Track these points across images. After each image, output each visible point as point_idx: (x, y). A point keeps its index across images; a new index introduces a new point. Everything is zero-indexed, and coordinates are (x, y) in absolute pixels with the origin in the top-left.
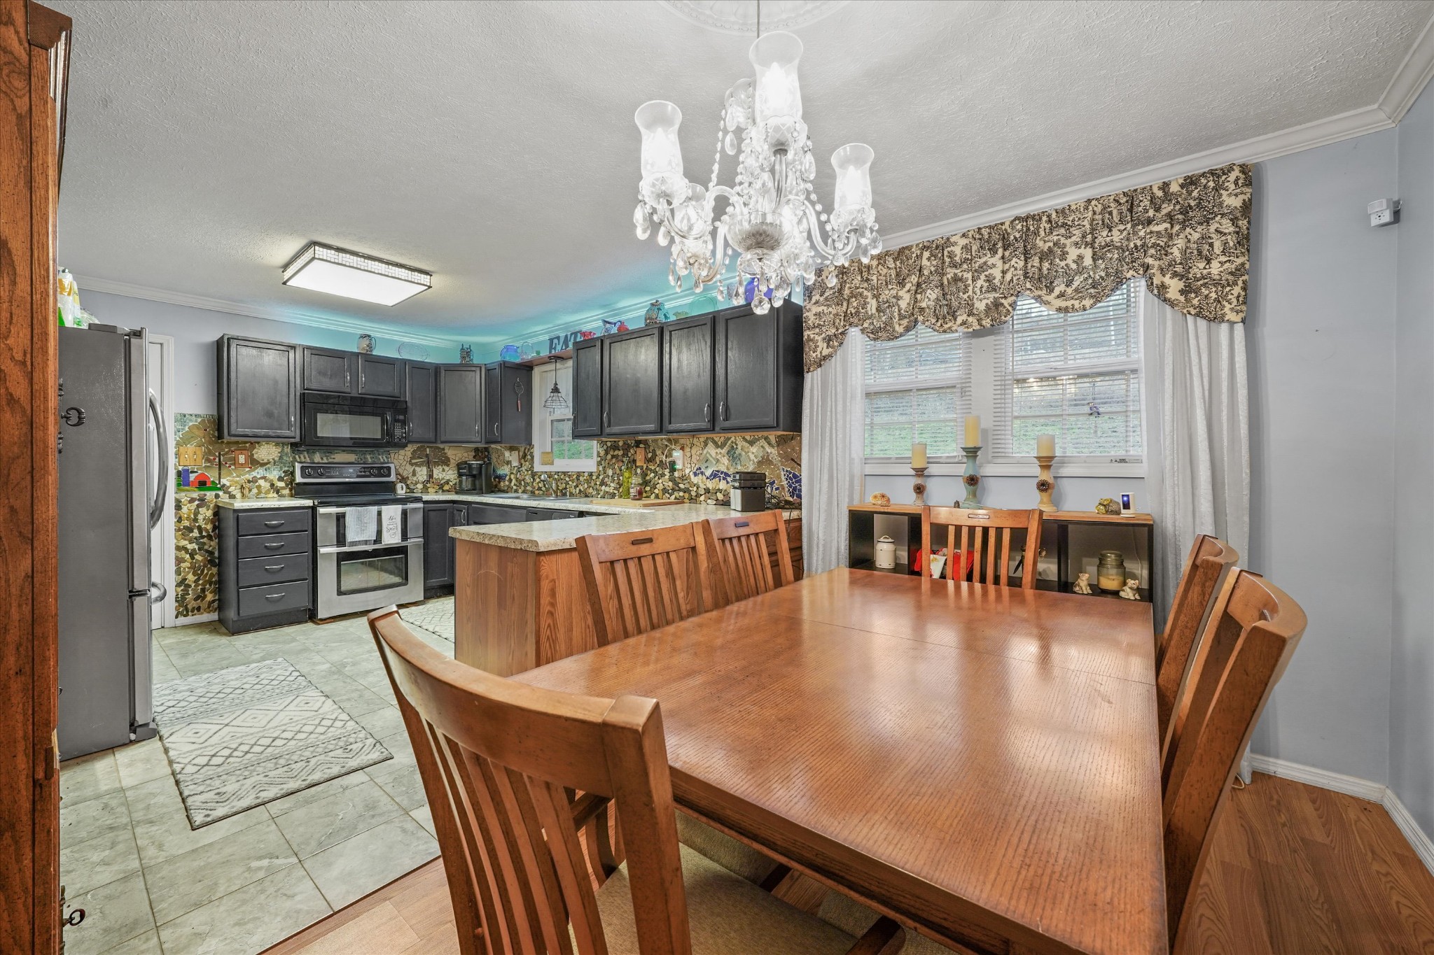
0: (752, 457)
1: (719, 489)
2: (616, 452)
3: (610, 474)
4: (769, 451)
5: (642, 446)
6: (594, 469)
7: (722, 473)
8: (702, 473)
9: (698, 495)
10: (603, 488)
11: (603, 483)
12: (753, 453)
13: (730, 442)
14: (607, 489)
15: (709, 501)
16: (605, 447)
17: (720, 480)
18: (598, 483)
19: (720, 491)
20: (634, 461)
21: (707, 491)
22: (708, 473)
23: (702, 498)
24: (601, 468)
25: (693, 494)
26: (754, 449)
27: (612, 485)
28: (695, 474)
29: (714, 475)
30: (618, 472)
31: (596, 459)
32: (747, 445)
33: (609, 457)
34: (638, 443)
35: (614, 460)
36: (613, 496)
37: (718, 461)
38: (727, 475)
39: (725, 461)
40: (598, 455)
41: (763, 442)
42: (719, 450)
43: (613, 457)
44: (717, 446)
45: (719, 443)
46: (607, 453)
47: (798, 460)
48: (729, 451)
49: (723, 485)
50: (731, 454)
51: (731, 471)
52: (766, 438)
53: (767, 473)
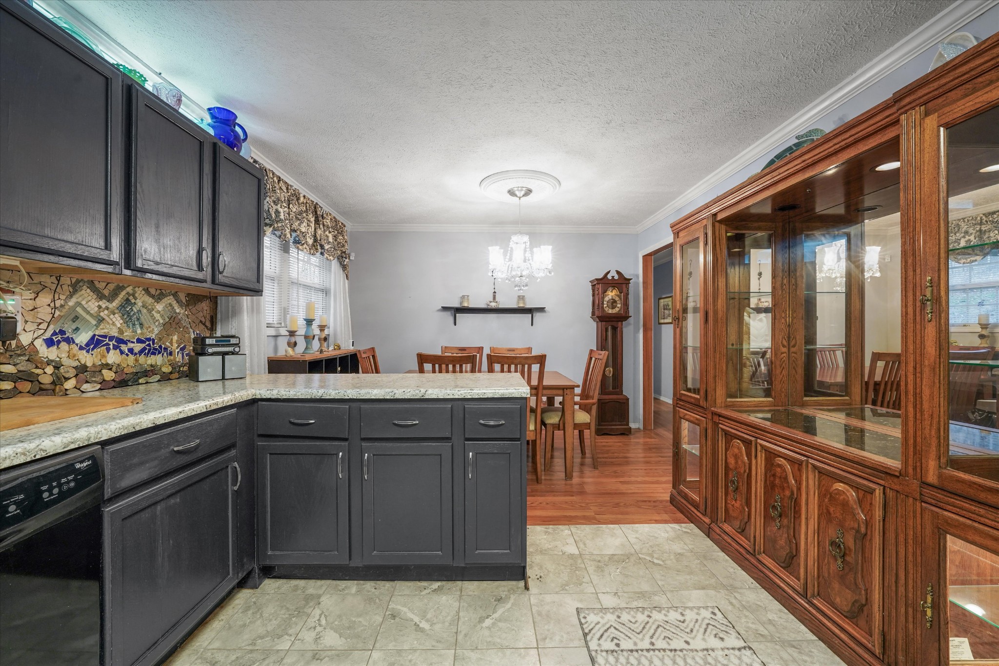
0: (157, 316)
1: (107, 364)
4: (178, 311)
7: (111, 338)
8: (69, 341)
9: (59, 380)
12: (158, 312)
13: (123, 293)
15: (85, 387)
17: (108, 350)
19: (108, 366)
21: (82, 369)
22: (83, 338)
23: (70, 384)
25: (46, 380)
26: (160, 307)
28: (50, 343)
29: (95, 343)
32: (150, 300)
37: (101, 320)
38: (121, 341)
39: (118, 321)
41: (170, 300)
42: (104, 304)
44: (101, 296)
45: (106, 292)
47: (208, 324)
48: (122, 307)
49: (113, 357)
50: (126, 309)
51: (127, 334)
52: (175, 295)
53: (175, 338)
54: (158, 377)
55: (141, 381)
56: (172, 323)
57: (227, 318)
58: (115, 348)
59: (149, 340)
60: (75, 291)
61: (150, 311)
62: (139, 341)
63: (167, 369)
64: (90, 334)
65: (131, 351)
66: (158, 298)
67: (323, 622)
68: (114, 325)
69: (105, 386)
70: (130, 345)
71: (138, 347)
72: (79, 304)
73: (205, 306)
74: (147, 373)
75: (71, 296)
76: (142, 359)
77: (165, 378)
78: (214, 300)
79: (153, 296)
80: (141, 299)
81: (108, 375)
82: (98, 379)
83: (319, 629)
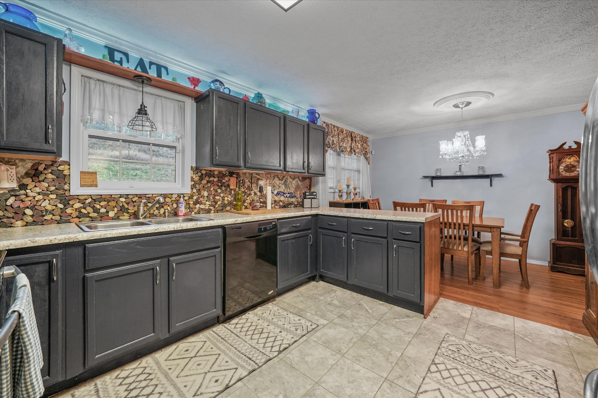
0: (293, 185)
2: (212, 179)
3: (206, 194)
4: (299, 183)
5: (234, 176)
6: (187, 190)
7: (282, 192)
8: (273, 193)
10: (198, 206)
11: (197, 202)
13: (285, 178)
14: (202, 206)
15: (276, 207)
16: (199, 174)
17: (281, 196)
18: (191, 203)
19: (281, 201)
20: (228, 186)
21: (275, 201)
22: (275, 193)
23: (273, 206)
24: (195, 191)
26: (294, 182)
27: (207, 203)
29: (278, 194)
30: (213, 193)
31: (190, 183)
32: (292, 180)
33: (204, 182)
34: (231, 174)
35: (209, 185)
36: (208, 211)
37: (280, 187)
38: (284, 193)
39: (283, 187)
40: (192, 179)
41: (297, 179)
42: (280, 182)
43: (208, 182)
44: (280, 180)
45: (281, 178)
46: (201, 178)
47: (309, 188)
48: (284, 182)
49: (282, 198)
50: (285, 184)
51: (285, 192)
52: (298, 178)
53: (298, 193)
54: (293, 206)
55: (289, 206)
56: (297, 187)
57: (314, 185)
58: (283, 195)
59: (291, 193)
60: (274, 178)
61: (291, 184)
62: (289, 193)
63: (296, 203)
64: (277, 191)
65: (286, 196)
66: (294, 179)
67: (335, 297)
68: (282, 189)
69: (281, 207)
70: (286, 195)
71: (288, 195)
72: (275, 182)
73: (307, 181)
74: (291, 204)
75: (273, 180)
76: (289, 199)
77: (296, 206)
78: (310, 178)
79: (292, 178)
80: (290, 179)
81: (281, 204)
82: (279, 205)
83: (333, 298)
